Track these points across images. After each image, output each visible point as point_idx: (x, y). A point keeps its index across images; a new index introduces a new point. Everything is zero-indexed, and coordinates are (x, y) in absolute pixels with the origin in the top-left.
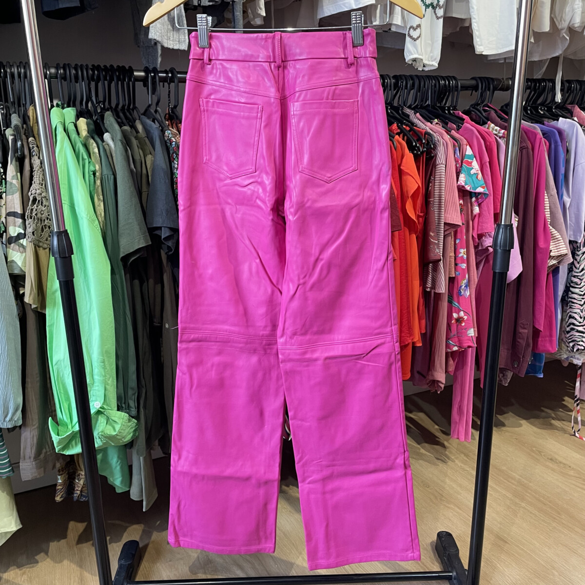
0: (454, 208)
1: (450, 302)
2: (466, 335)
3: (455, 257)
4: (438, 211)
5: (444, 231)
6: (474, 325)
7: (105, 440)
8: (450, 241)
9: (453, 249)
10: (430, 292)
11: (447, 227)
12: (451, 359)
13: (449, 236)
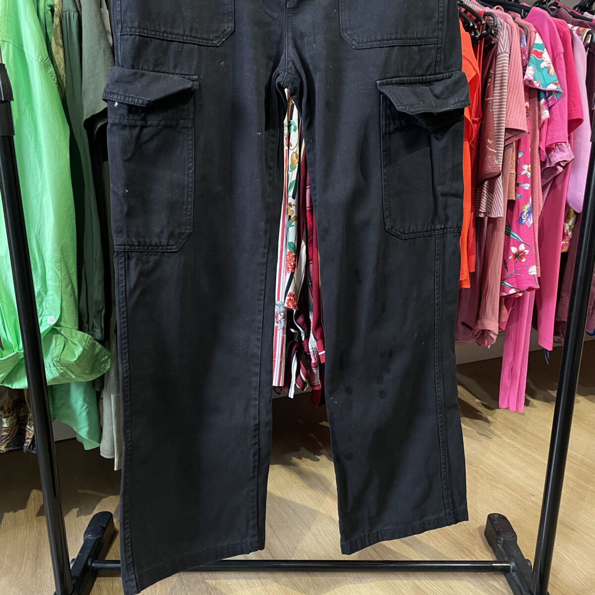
0: (519, 109)
1: (508, 234)
2: (527, 273)
3: (516, 175)
4: (497, 114)
5: (505, 140)
6: (536, 262)
7: (62, 369)
8: (512, 152)
9: (514, 164)
10: (483, 219)
11: (509, 136)
12: (504, 307)
13: (511, 147)
